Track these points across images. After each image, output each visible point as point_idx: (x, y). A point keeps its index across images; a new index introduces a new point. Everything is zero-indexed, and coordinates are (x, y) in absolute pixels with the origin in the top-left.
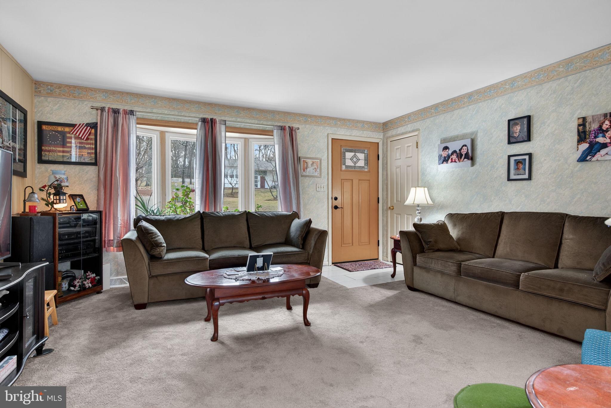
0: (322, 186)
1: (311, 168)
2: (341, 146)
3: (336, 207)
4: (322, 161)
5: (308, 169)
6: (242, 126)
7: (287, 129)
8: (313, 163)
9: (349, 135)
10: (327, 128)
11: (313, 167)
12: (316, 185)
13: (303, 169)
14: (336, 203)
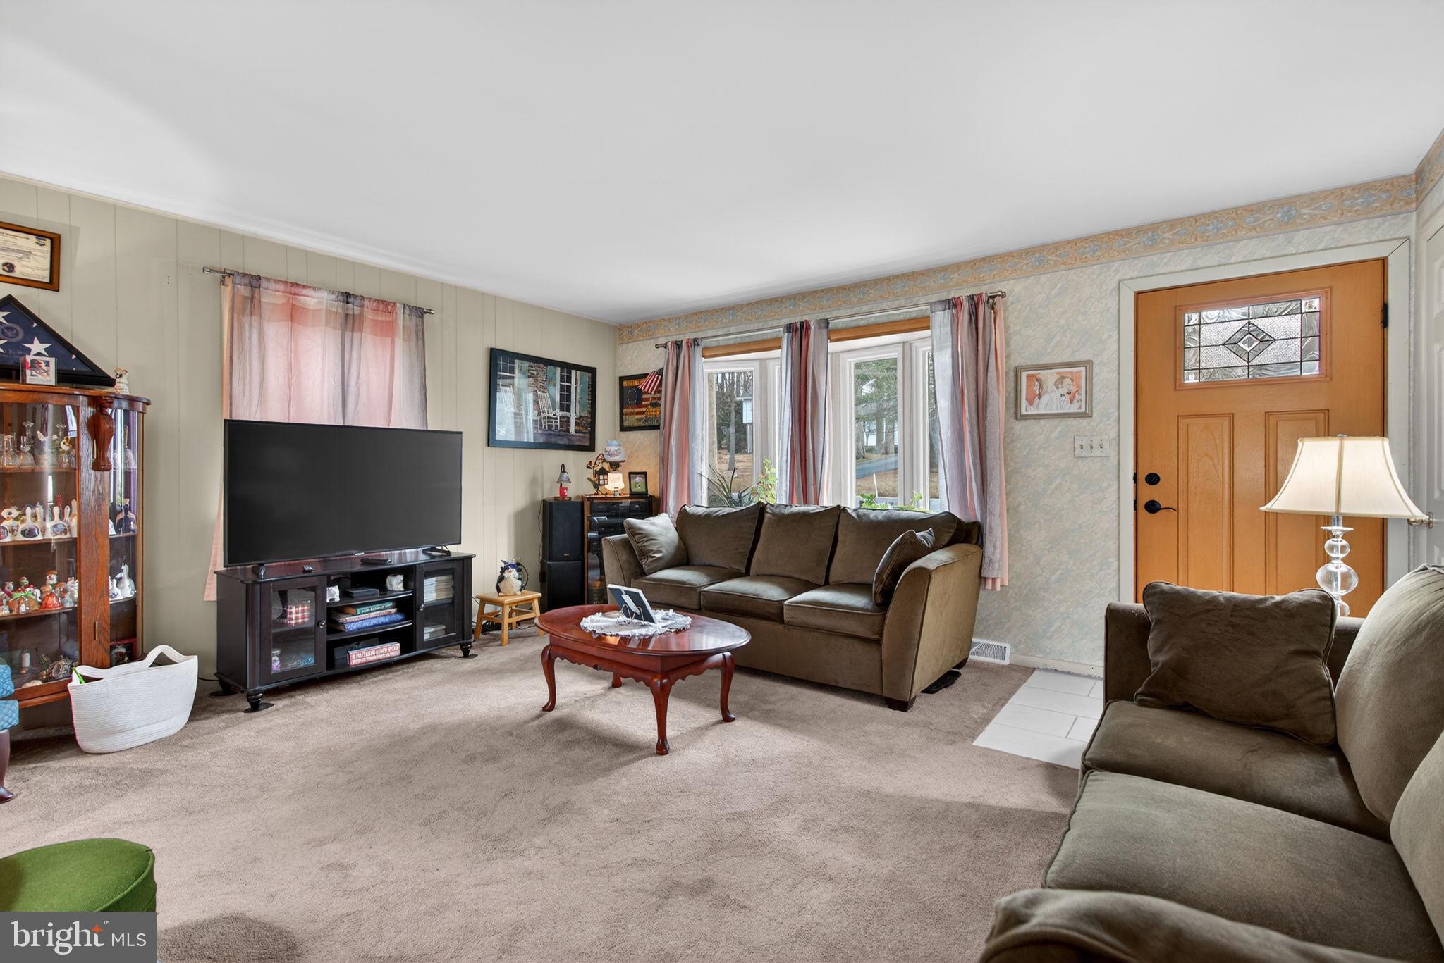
0: (1096, 443)
1: (1053, 395)
2: (1175, 307)
3: (1152, 507)
4: (1096, 369)
5: (1045, 399)
6: (872, 321)
7: (966, 304)
8: (1062, 378)
9: (1216, 264)
10: (1117, 264)
11: (1064, 391)
12: (1072, 440)
13: (1027, 399)
14: (1150, 493)
